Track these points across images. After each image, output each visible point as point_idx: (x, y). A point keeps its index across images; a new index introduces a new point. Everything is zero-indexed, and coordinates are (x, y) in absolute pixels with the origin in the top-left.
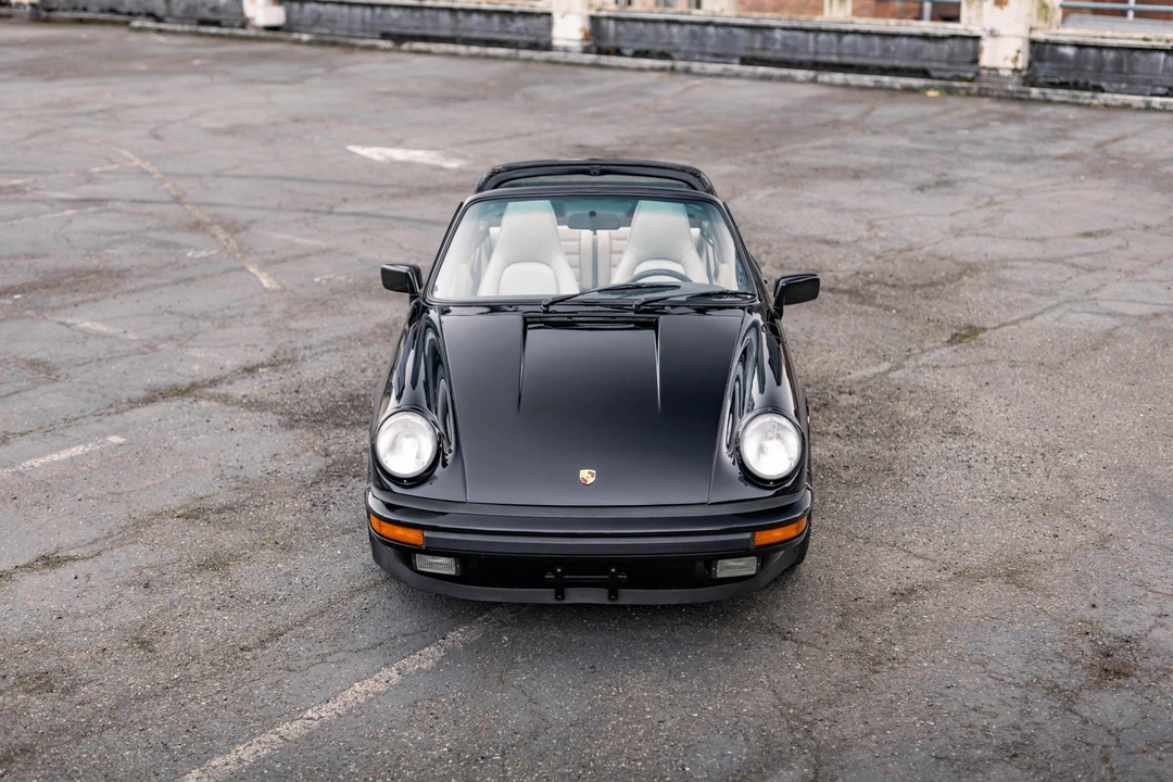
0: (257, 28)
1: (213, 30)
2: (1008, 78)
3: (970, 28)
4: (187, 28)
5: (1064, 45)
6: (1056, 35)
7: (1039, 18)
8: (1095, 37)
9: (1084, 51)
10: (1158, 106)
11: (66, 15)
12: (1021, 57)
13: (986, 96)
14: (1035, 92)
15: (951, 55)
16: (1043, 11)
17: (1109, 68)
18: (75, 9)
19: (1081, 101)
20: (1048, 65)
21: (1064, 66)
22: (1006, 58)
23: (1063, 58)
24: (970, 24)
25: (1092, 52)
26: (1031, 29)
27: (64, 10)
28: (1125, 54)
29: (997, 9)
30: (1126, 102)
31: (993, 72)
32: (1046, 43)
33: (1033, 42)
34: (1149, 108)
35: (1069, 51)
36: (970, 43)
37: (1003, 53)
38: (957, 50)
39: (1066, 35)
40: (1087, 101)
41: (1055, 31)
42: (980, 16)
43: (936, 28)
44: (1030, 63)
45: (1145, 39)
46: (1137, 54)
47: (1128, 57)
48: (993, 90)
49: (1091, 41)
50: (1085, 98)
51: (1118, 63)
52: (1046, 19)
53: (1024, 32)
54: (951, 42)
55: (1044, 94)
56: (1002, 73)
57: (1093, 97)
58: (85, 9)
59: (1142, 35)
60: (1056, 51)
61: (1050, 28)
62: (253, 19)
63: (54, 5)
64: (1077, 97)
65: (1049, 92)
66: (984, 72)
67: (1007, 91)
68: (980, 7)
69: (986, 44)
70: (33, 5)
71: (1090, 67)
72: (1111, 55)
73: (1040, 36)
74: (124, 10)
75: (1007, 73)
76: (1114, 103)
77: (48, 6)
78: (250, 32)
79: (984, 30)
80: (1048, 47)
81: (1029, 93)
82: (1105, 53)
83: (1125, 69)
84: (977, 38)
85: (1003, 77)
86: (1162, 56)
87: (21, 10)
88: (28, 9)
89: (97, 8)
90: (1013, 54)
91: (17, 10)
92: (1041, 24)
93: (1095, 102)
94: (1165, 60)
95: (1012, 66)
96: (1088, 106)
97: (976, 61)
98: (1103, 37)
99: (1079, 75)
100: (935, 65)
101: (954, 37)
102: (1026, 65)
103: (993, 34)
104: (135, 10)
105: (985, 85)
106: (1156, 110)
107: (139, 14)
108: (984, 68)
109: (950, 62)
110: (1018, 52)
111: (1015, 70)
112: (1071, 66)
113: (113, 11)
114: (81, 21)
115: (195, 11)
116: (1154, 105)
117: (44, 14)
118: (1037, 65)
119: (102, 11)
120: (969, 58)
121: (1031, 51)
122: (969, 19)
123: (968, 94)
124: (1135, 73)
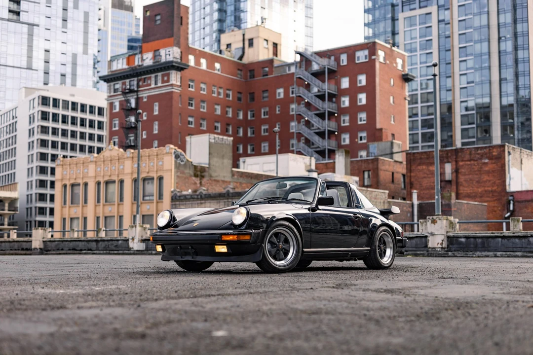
0: (134, 251)
1: (116, 252)
2: (439, 251)
3: (423, 233)
4: (105, 252)
5: (461, 237)
6: (456, 233)
7: (450, 228)
8: (473, 234)
9: (469, 239)
10: (500, 256)
11: (54, 252)
12: (444, 242)
13: (431, 256)
14: (450, 253)
15: (417, 244)
16: (451, 225)
17: (480, 246)
18: (58, 250)
19: (468, 256)
20: (455, 246)
21: (462, 246)
22: (438, 243)
23: (461, 243)
24: (423, 232)
25: (472, 239)
26: (447, 232)
27: (54, 250)
28: (485, 239)
29: (433, 225)
30: (487, 255)
31: (434, 249)
32: (454, 237)
33: (448, 237)
34: (496, 256)
35: (463, 240)
36: (423, 239)
37: (436, 242)
38: (418, 242)
39: (461, 233)
40: (471, 256)
41: (457, 232)
42: (426, 229)
43: (409, 234)
44: (448, 245)
45: (492, 233)
46: (490, 239)
47: (487, 240)
48: (433, 254)
49: (472, 235)
50: (471, 254)
51: (483, 243)
52: (453, 227)
53: (445, 233)
54: (416, 239)
55: (454, 254)
56: (437, 249)
57: (473, 254)
58: (62, 250)
59: (491, 232)
60: (458, 240)
61: (455, 231)
62: (133, 248)
63: (50, 249)
64: (468, 254)
65: (456, 253)
66: (430, 250)
67: (439, 254)
68: (426, 225)
69: (430, 238)
70: (41, 249)
71: (472, 246)
72: (480, 240)
73: (451, 234)
74: (79, 249)
75: (439, 249)
76: (482, 256)
77: (46, 249)
78: (132, 252)
79: (429, 233)
80: (455, 239)
81: (448, 254)
82: (477, 239)
83: (486, 245)
84: (426, 237)
85: (438, 251)
86: (500, 239)
87: (36, 251)
88: (39, 250)
89: (68, 249)
90: (441, 242)
91: (34, 251)
92: (451, 230)
93: (475, 256)
94: (501, 241)
95: (441, 246)
96: (472, 257)
97: (426, 246)
98: (476, 233)
99: (468, 249)
100: (411, 249)
101: (417, 237)
102: (446, 247)
103: (432, 234)
104: (83, 249)
105: (430, 252)
106: (498, 257)
107: (85, 250)
108: (430, 248)
109: (416, 248)
110: (443, 241)
111: (442, 248)
112: (465, 246)
113: (74, 249)
114: (60, 254)
115: (109, 247)
116: (497, 255)
117: (45, 252)
118: (451, 246)
119: (70, 250)
120: (424, 246)
121: (448, 241)
122: (423, 230)
123: (423, 255)
124: (490, 247)
